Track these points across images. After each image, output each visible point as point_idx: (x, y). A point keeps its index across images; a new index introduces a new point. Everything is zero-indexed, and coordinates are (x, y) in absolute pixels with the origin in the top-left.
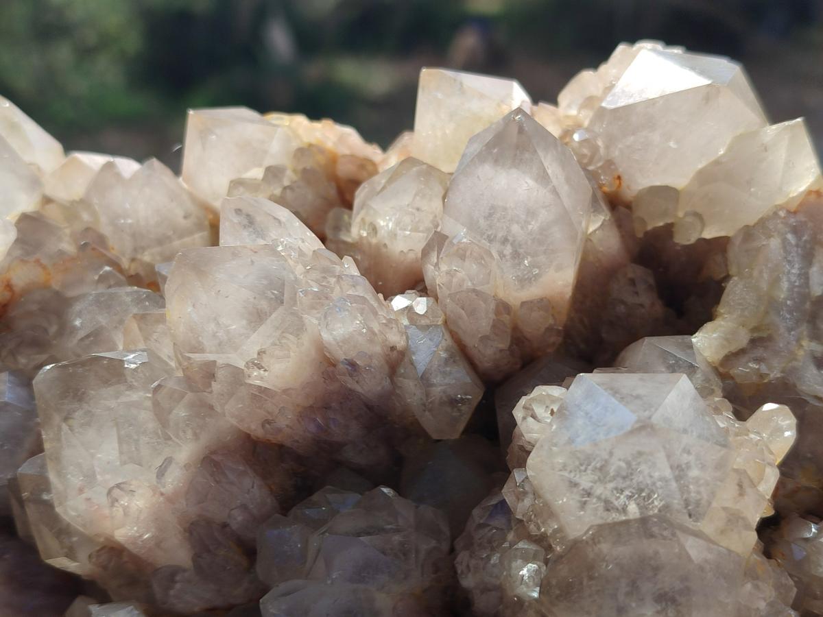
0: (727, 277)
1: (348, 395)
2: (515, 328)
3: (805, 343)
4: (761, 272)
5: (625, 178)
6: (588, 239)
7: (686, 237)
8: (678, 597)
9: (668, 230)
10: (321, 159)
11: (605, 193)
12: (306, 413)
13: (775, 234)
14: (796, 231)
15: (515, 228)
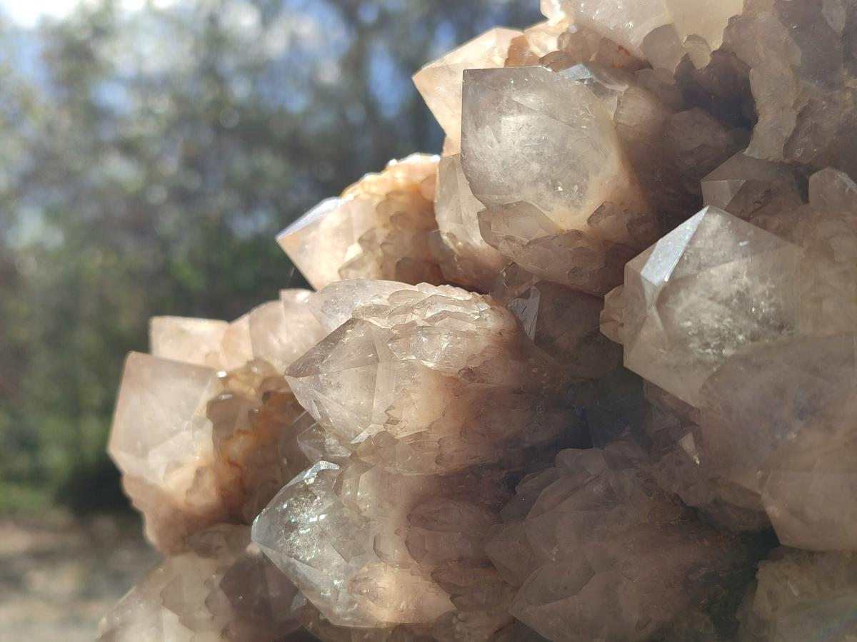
6: (616, 124)
11: (619, 68)
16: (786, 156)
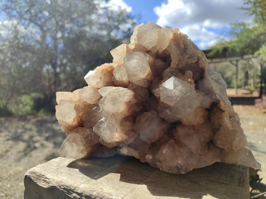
0: (170, 54)
3: (186, 56)
5: (147, 48)
6: (148, 61)
7: (161, 51)
9: (158, 51)
10: (105, 71)
12: (128, 110)
14: (175, 42)
15: (138, 68)
16: (177, 67)
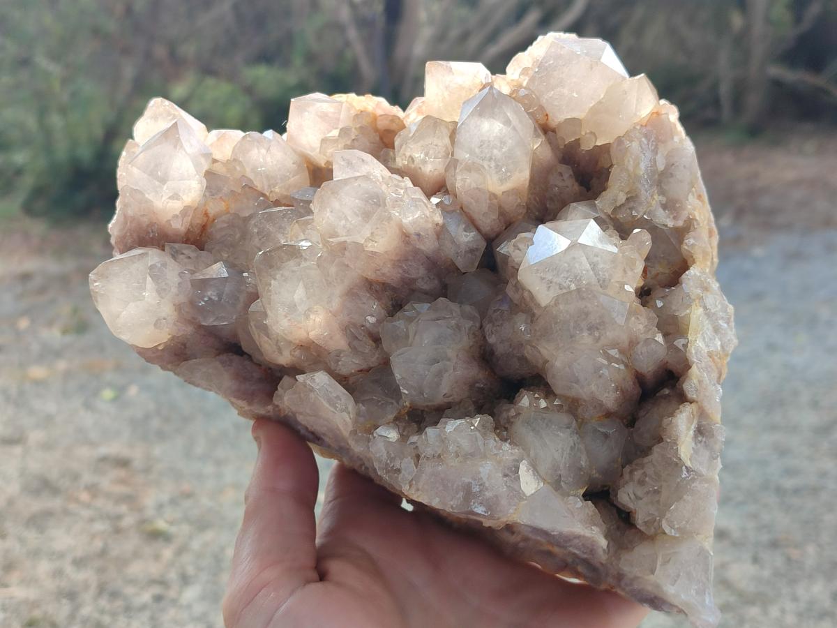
0: (612, 166)
1: (416, 252)
2: (500, 207)
3: (656, 197)
4: (629, 161)
5: (550, 115)
6: (534, 153)
7: (587, 146)
8: (598, 326)
9: (577, 142)
10: (368, 119)
11: (539, 124)
12: (397, 263)
13: (636, 139)
14: (646, 136)
15: (495, 151)
16: (612, 214)
